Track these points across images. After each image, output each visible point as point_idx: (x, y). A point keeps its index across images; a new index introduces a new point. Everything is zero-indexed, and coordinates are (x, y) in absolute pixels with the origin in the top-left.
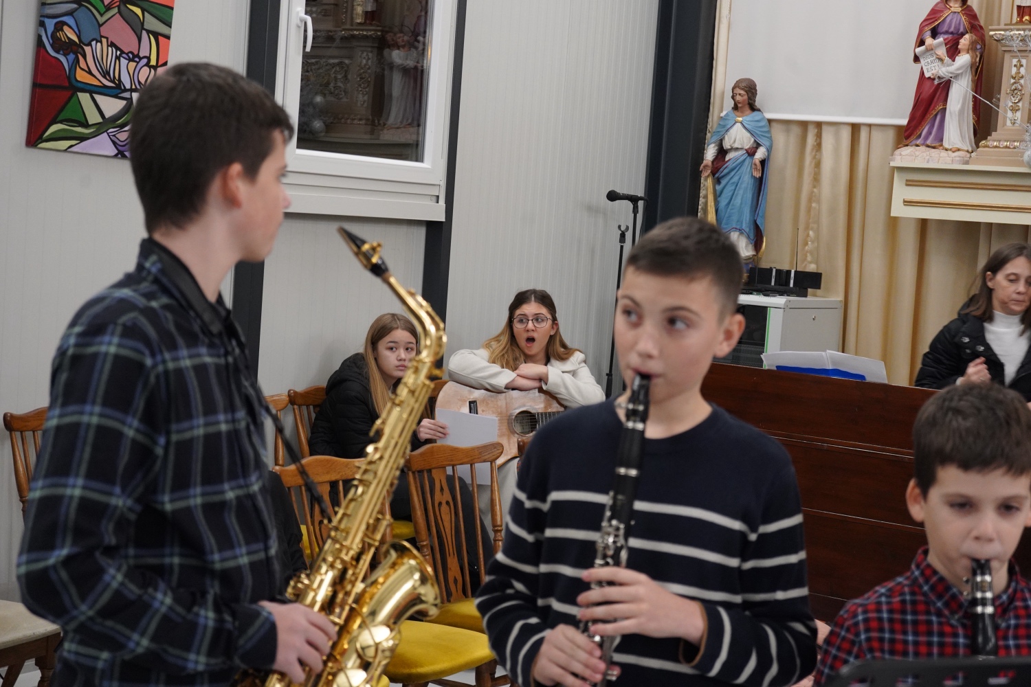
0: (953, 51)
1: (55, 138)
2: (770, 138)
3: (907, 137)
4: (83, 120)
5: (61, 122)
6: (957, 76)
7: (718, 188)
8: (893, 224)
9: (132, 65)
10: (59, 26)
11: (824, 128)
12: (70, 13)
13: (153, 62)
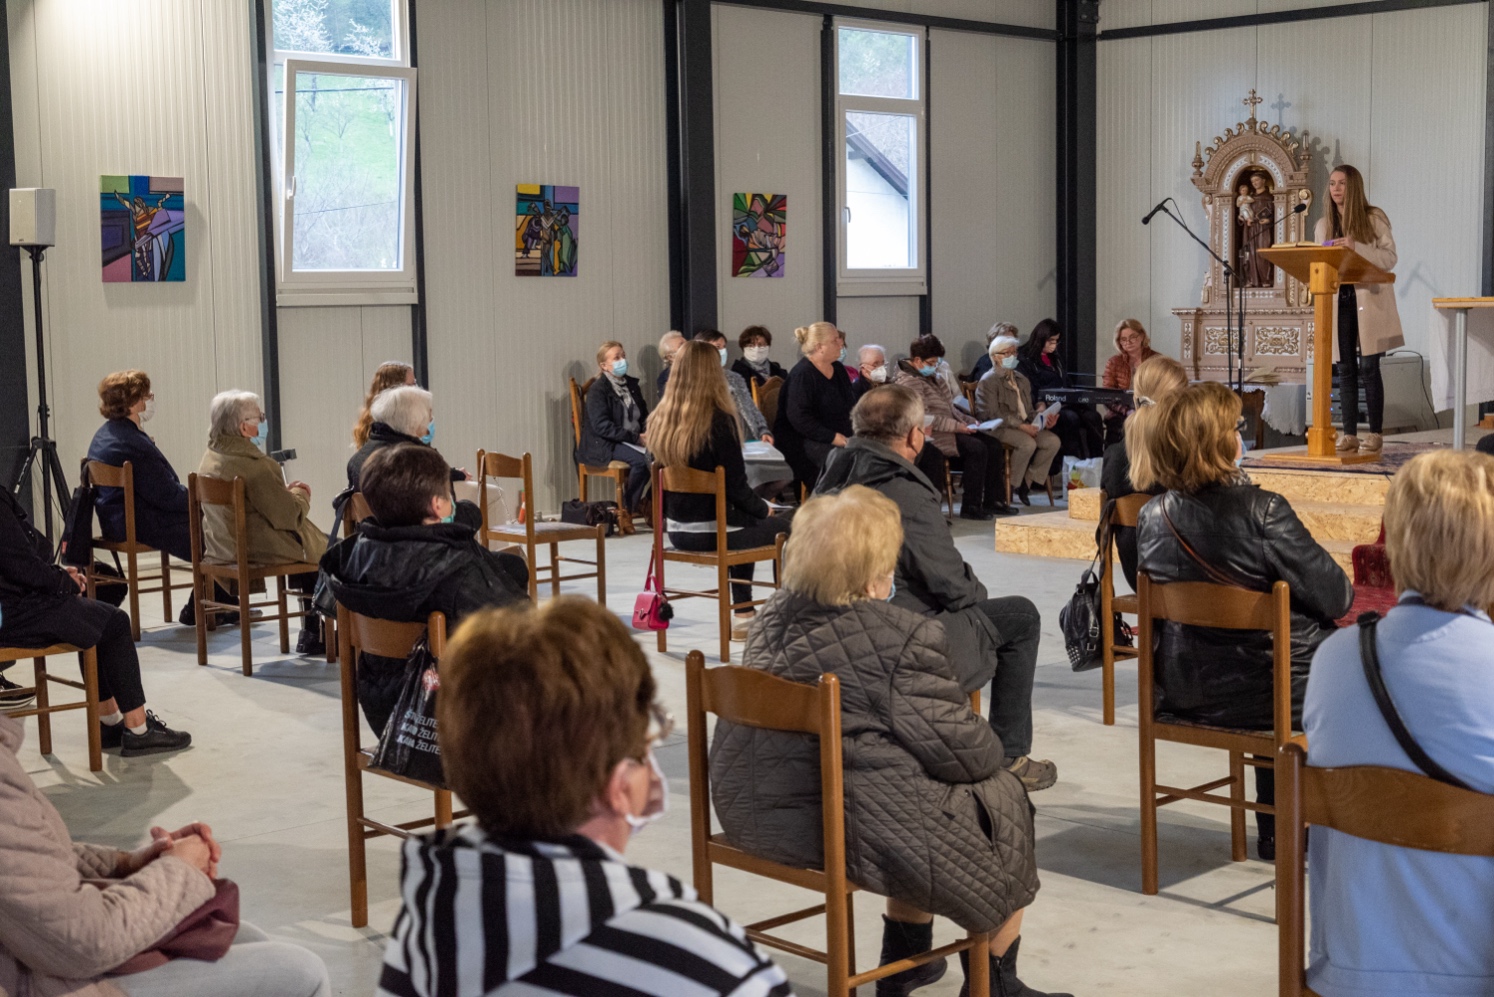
9: (771, 238)
13: (779, 235)
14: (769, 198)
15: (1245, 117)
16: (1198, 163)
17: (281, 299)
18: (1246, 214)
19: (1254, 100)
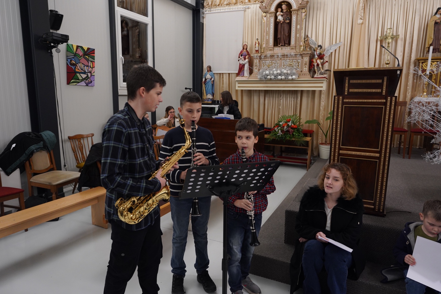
0: (245, 59)
1: (73, 82)
2: (214, 76)
3: (238, 75)
4: (78, 79)
5: (74, 79)
6: (246, 63)
7: (206, 86)
8: (237, 91)
9: (87, 68)
10: (71, 61)
11: (224, 74)
12: (73, 58)
13: (92, 67)
18: (281, 18)
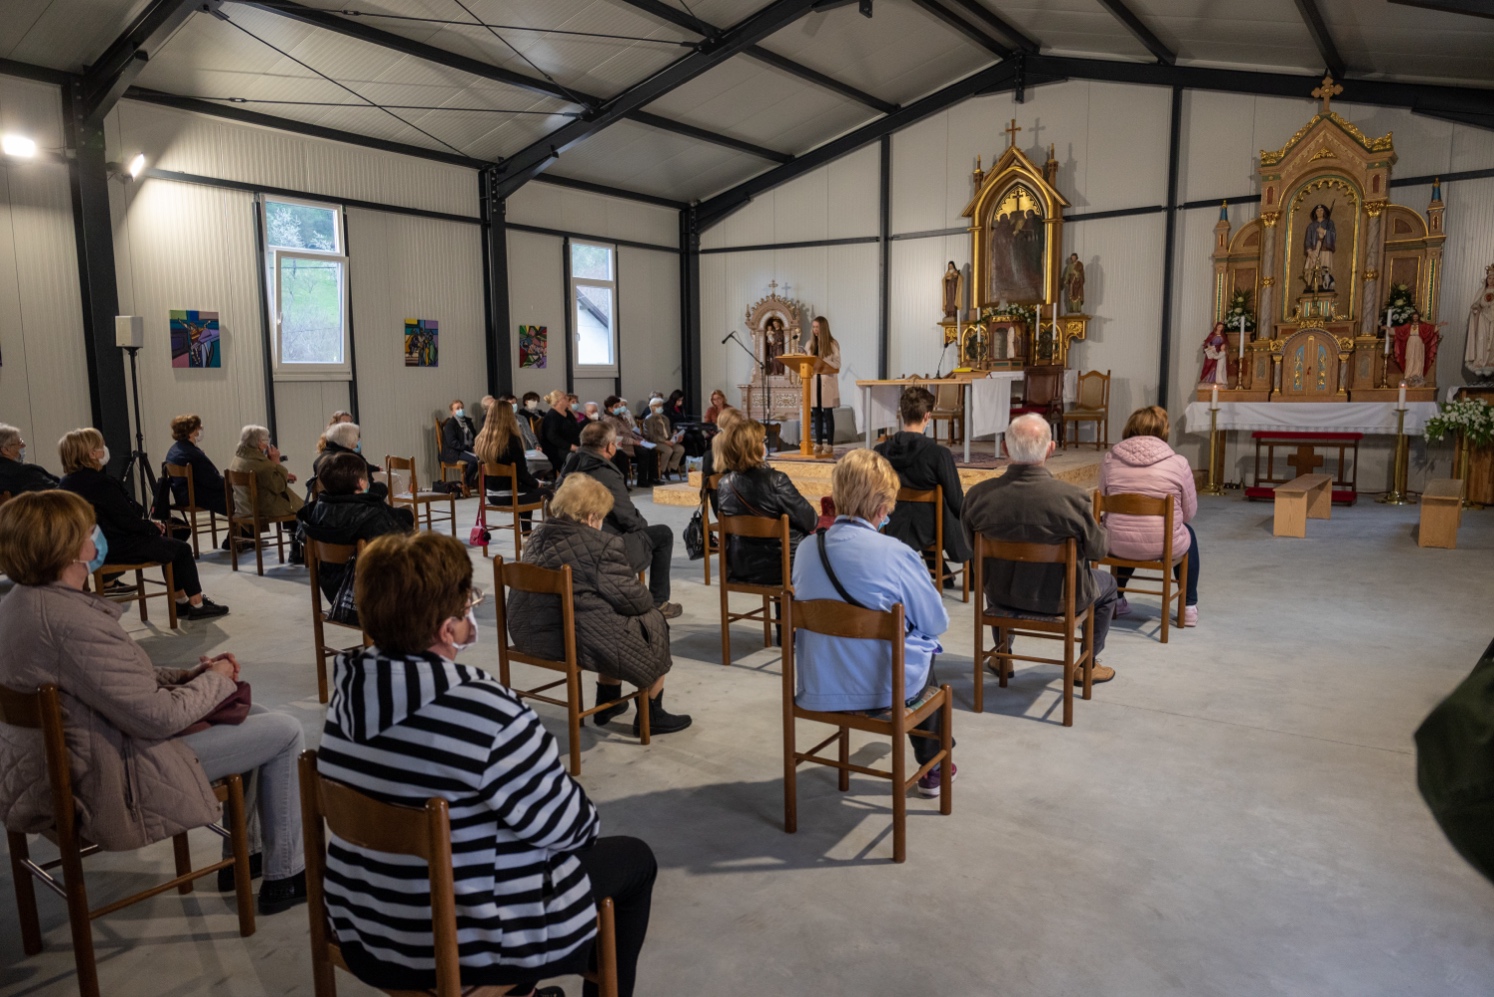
1: (525, 365)
14: (538, 328)
15: (770, 293)
16: (748, 315)
17: (275, 377)
18: (771, 339)
19: (774, 285)
